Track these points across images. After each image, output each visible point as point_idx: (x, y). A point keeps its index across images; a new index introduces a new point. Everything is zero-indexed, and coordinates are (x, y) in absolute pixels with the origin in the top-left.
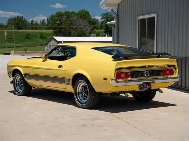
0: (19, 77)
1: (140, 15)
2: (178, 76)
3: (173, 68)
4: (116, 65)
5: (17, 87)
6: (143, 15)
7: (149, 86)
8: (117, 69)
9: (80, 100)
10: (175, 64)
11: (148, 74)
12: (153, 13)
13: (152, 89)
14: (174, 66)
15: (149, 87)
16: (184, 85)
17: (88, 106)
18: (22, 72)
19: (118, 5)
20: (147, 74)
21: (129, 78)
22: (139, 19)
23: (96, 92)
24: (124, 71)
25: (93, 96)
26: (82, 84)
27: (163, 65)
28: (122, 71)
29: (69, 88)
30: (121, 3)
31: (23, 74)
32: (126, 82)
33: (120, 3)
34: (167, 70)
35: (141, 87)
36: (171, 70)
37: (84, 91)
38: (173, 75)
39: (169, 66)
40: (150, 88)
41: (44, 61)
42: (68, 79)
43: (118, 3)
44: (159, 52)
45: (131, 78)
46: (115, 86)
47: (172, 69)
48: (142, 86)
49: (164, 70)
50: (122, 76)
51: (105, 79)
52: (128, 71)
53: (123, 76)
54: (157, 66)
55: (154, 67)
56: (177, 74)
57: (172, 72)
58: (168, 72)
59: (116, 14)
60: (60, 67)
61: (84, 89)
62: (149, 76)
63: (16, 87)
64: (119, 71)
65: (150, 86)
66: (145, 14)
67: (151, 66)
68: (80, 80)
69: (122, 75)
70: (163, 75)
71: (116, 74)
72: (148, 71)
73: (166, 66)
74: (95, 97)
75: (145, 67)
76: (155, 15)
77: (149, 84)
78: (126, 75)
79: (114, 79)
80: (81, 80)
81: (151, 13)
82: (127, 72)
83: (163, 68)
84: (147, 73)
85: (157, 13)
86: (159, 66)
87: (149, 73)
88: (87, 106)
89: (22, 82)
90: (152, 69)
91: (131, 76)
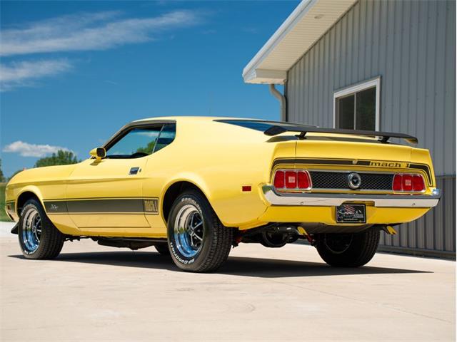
0: (32, 213)
1: (340, 88)
2: (435, 193)
3: (421, 173)
4: (276, 150)
5: (27, 239)
6: (346, 86)
7: (359, 213)
8: (277, 162)
9: (181, 252)
10: (427, 161)
11: (357, 182)
12: (372, 78)
13: (368, 222)
14: (425, 168)
15: (362, 216)
16: (449, 247)
17: (202, 264)
18: (41, 198)
19: (288, 72)
20: (355, 181)
21: (309, 189)
22: (336, 99)
23: (223, 225)
24: (296, 168)
25: (216, 238)
26: (188, 209)
27: (398, 164)
28: (291, 167)
29: (154, 225)
30: (293, 69)
31: (42, 202)
32: (299, 195)
33: (291, 68)
34: (407, 177)
35: (340, 215)
36: (416, 177)
37: (194, 226)
38: (423, 191)
39: (413, 166)
40: (362, 219)
41: (96, 163)
42: (154, 201)
43: (287, 67)
44: (387, 130)
45: (313, 187)
46: (273, 205)
47: (418, 175)
48: (343, 212)
49: (398, 177)
50: (290, 182)
51: (247, 189)
52: (306, 169)
53: (292, 180)
54: (381, 163)
55: (374, 166)
56: (432, 189)
57: (418, 184)
58: (408, 183)
59: (281, 95)
60: (134, 171)
61: (193, 223)
63: (25, 238)
64: (284, 168)
65: (363, 213)
66: (352, 84)
67: (366, 163)
68: (183, 200)
69: (290, 178)
70: (398, 189)
71: (274, 175)
72: (359, 174)
73: (404, 165)
74: (220, 239)
75: (349, 162)
76: (375, 83)
77: (361, 208)
78: (302, 180)
79: (268, 185)
80: (185, 197)
81: (365, 80)
82: (304, 171)
83: (396, 171)
84: (354, 178)
85: (381, 78)
87: (360, 179)
88: (199, 264)
89: (40, 224)
90: (368, 169)
91: (313, 182)
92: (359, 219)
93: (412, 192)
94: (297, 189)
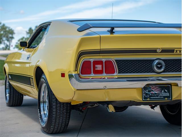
4: (80, 45)
7: (165, 91)
8: (81, 54)
11: (162, 67)
15: (167, 94)
18: (7, 71)
21: (115, 74)
35: (147, 94)
42: (32, 78)
45: (119, 73)
46: (77, 90)
48: (149, 91)
50: (97, 69)
51: (63, 75)
52: (113, 58)
53: (99, 67)
62: (163, 72)
65: (169, 92)
69: (97, 66)
72: (163, 60)
75: (154, 51)
77: (168, 88)
79: (73, 73)
82: (110, 60)
84: (159, 64)
91: (119, 69)
92: (165, 97)
94: (104, 75)
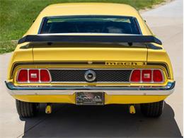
3: (161, 69)
7: (98, 98)
8: (17, 64)
11: (92, 77)
13: (106, 104)
14: (163, 64)
21: (49, 82)
24: (36, 67)
28: (33, 67)
38: (162, 82)
40: (100, 102)
45: (52, 81)
48: (83, 97)
58: (146, 76)
64: (26, 68)
69: (32, 74)
71: (17, 73)
79: (8, 81)
84: (90, 74)
86: (121, 63)
90: (105, 67)
91: (52, 77)
92: (97, 102)
93: (152, 84)
94: (39, 83)
